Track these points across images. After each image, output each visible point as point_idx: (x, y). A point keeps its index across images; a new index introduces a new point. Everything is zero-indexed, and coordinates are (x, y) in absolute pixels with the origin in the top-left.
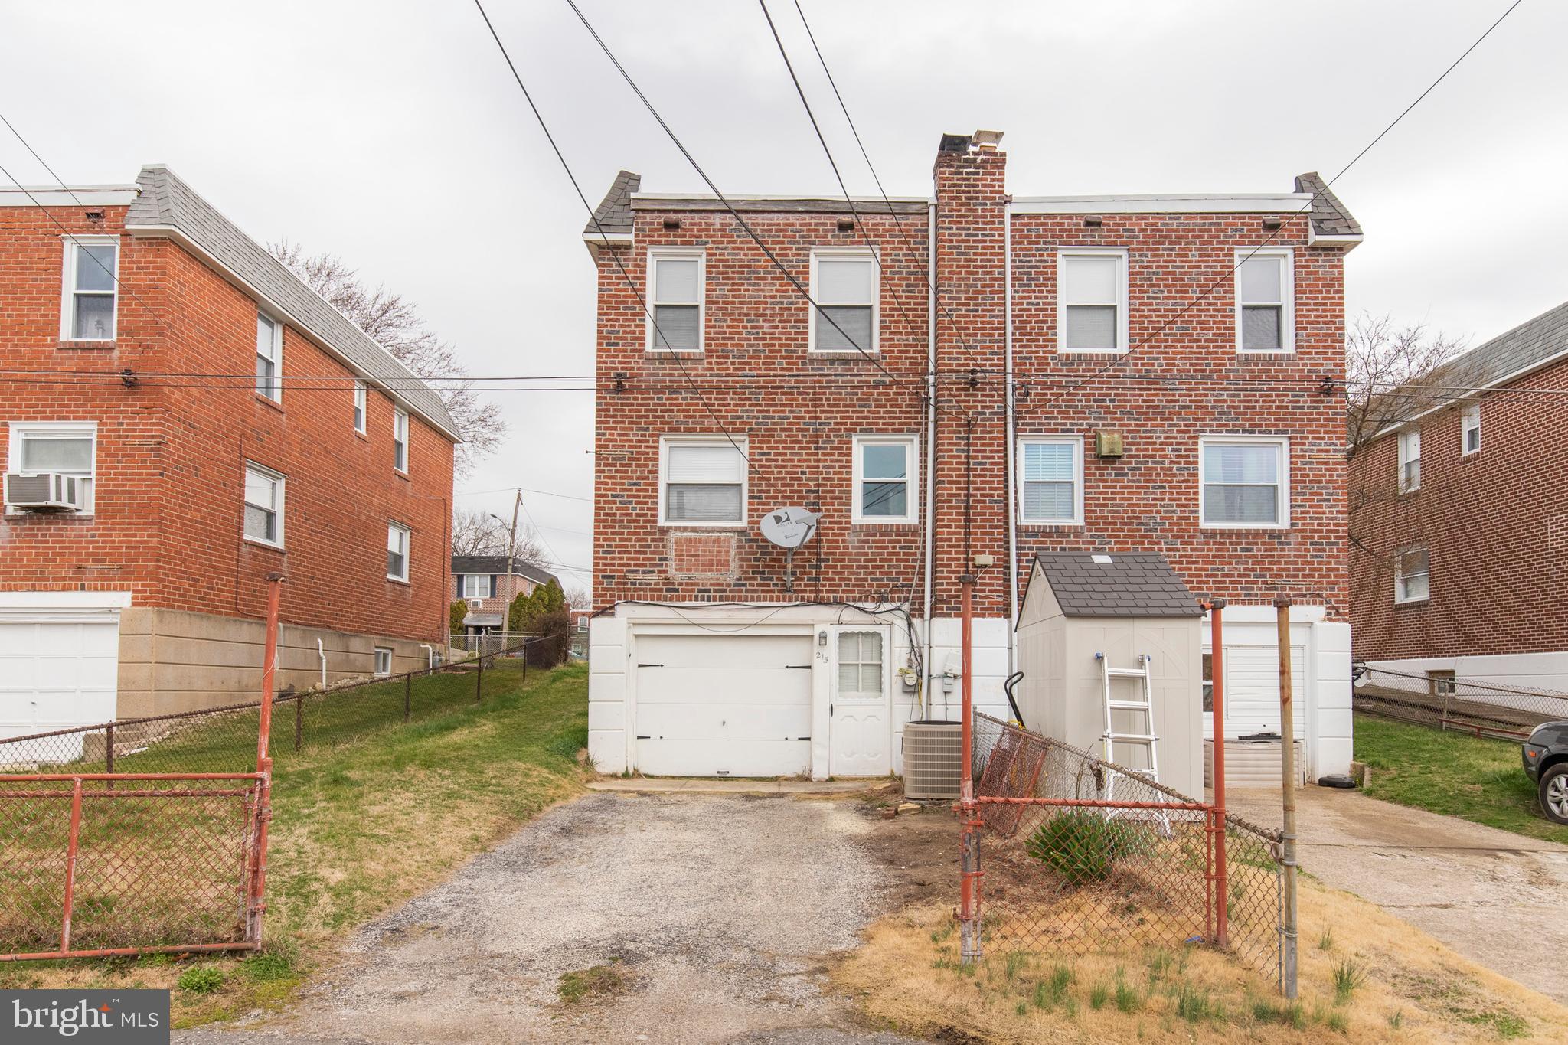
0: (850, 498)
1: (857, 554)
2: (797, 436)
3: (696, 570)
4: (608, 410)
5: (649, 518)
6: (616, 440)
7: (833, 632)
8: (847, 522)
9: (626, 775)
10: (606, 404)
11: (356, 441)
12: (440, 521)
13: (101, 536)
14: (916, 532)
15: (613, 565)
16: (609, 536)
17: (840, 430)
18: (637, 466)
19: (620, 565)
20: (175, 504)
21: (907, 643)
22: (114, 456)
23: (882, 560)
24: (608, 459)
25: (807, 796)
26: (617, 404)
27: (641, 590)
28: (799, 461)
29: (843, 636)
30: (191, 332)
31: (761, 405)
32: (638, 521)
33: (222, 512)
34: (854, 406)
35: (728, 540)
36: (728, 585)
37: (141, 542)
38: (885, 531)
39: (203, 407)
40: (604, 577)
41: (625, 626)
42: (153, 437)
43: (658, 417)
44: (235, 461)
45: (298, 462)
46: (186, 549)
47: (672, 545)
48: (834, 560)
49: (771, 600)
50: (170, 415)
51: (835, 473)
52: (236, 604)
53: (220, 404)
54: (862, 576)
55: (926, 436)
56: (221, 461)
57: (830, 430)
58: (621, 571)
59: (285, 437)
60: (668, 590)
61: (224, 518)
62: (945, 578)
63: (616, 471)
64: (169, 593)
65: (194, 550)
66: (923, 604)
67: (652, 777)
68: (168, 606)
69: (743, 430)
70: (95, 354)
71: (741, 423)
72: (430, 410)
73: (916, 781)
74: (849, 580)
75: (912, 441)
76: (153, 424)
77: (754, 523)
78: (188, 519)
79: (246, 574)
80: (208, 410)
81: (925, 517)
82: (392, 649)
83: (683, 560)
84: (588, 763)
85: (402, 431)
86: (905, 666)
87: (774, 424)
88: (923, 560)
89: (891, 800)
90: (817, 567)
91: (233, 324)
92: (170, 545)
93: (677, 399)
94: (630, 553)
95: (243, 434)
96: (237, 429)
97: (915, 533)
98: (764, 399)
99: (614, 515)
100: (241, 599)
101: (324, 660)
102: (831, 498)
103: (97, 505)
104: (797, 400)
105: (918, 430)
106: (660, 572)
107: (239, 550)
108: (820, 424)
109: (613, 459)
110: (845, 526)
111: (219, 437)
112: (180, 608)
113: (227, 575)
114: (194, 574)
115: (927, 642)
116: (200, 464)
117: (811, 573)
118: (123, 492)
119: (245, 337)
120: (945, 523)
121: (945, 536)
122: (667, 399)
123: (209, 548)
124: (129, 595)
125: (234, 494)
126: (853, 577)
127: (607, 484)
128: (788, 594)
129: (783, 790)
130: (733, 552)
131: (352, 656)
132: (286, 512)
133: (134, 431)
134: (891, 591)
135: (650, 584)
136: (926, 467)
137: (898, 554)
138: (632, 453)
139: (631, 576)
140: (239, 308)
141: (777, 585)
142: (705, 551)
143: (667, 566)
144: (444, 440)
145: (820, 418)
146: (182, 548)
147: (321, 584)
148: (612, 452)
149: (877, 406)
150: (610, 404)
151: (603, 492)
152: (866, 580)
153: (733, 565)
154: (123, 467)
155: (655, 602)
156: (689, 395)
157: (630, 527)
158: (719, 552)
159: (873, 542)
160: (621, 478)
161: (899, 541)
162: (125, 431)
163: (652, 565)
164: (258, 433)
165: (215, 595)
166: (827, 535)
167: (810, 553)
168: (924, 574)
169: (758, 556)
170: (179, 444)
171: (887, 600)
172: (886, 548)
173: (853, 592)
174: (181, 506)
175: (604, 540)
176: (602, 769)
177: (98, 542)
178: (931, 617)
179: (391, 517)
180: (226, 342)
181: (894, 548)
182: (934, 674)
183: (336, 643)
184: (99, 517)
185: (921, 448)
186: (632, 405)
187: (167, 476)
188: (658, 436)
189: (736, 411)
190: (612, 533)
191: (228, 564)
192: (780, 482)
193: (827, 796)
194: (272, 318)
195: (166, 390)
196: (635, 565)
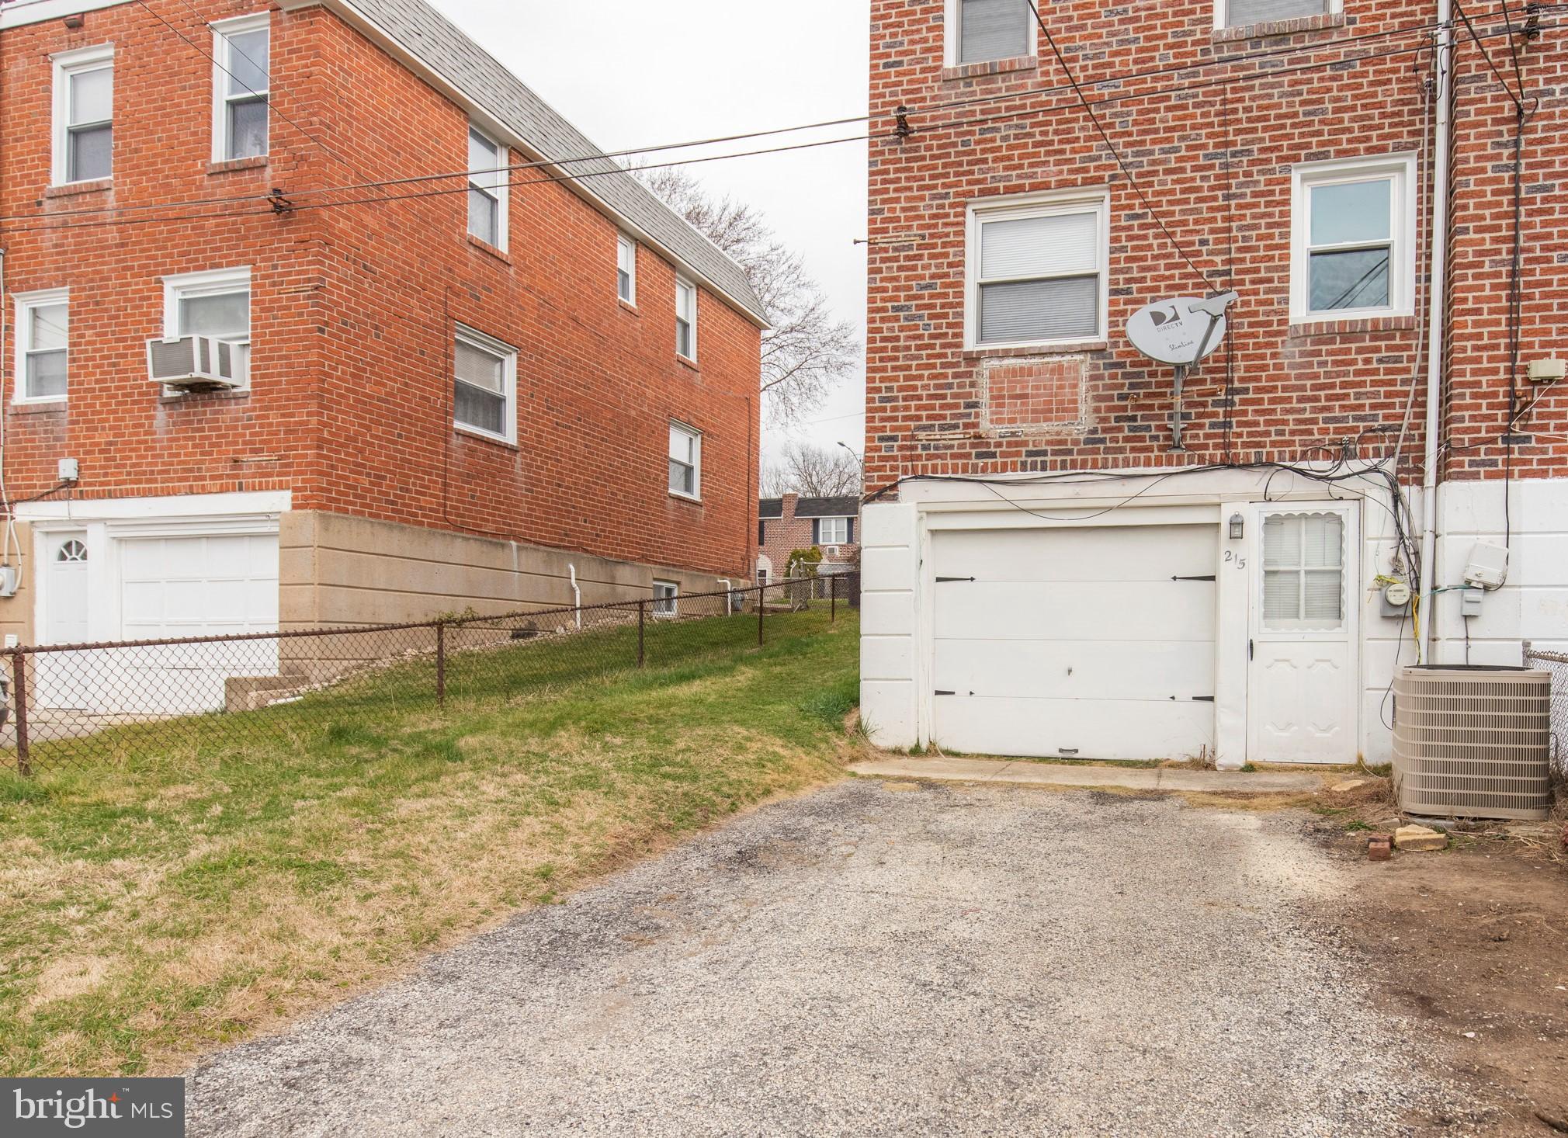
0: (1285, 279)
1: (1299, 377)
2: (1193, 179)
3: (1024, 421)
4: (886, 172)
5: (950, 340)
6: (898, 219)
7: (1254, 517)
8: (1281, 322)
9: (916, 752)
10: (884, 162)
11: (620, 313)
12: (743, 425)
13: (258, 417)
14: (1406, 329)
15: (895, 419)
16: (890, 374)
17: (1268, 161)
18: (932, 257)
19: (905, 418)
20: (344, 372)
21: (1390, 530)
22: (270, 310)
23: (1344, 385)
24: (886, 250)
25: (1206, 799)
26: (899, 160)
27: (938, 456)
28: (1196, 222)
29: (1272, 522)
30: (363, 140)
31: (1130, 134)
32: (932, 346)
33: (418, 389)
34: (1295, 115)
35: (1074, 368)
36: (1076, 442)
37: (301, 423)
38: (1349, 333)
39: (383, 244)
40: (881, 439)
41: (914, 515)
42: (309, 280)
43: (964, 174)
44: (438, 323)
45: (534, 332)
46: (364, 435)
47: (985, 382)
48: (1257, 390)
49: (1147, 464)
50: (332, 250)
51: (1260, 238)
52: (445, 512)
53: (412, 244)
54: (1307, 415)
55: (1431, 154)
56: (417, 322)
57: (1252, 163)
58: (907, 428)
59: (513, 297)
60: (979, 456)
61: (422, 398)
62: (1467, 407)
63: (900, 269)
64: (338, 492)
65: (377, 437)
66: (1422, 459)
67: (957, 755)
68: (338, 509)
69: (1099, 180)
70: (247, 176)
71: (1097, 168)
72: (724, 283)
73: (1426, 782)
74: (1285, 422)
75: (1402, 169)
76: (310, 263)
77: (1117, 334)
78: (366, 395)
79: (460, 474)
80: (393, 249)
81: (1428, 301)
82: (678, 583)
83: (1002, 405)
84: (860, 730)
85: (685, 305)
86: (1386, 571)
87: (1153, 163)
88: (1424, 381)
89: (1372, 814)
90: (1226, 403)
91: (430, 137)
92: (339, 428)
93: (993, 140)
94: (920, 398)
95: (450, 287)
96: (440, 279)
97: (1407, 331)
98: (1135, 123)
99: (897, 339)
100: (452, 507)
101: (578, 592)
102: (1253, 282)
103: (253, 377)
104: (1193, 116)
105: (1415, 145)
106: (966, 426)
107: (446, 442)
108: (1234, 154)
109: (895, 249)
110: (1276, 328)
111: (411, 288)
112: (355, 512)
113: (430, 474)
114: (377, 469)
115: (1429, 526)
116: (381, 321)
117: (1215, 415)
118: (280, 358)
119: (450, 158)
120: (1470, 305)
121: (1469, 330)
122: (978, 143)
123: (400, 436)
124: (288, 495)
125: (437, 366)
126: (1290, 417)
127: (885, 290)
128: (1175, 453)
129: (1167, 784)
130: (1083, 386)
131: (620, 589)
132: (519, 397)
133: (289, 274)
134: (1362, 440)
135: (951, 447)
136: (1430, 211)
137: (1376, 372)
138: (923, 237)
139: (922, 435)
140: (439, 117)
141: (1156, 438)
142: (1037, 388)
143: (977, 415)
144: (747, 324)
145: (1234, 143)
146: (356, 433)
147: (573, 495)
148: (894, 237)
149: (1336, 111)
150: (890, 162)
151: (879, 304)
152: (1314, 421)
153: (1083, 408)
154: (280, 325)
155: (959, 476)
156: (1012, 132)
157: (919, 357)
158: (1061, 387)
159: (1329, 353)
160: (907, 278)
161: (1377, 350)
162: (281, 275)
163: (954, 416)
164: (472, 288)
165: (411, 498)
166: (1245, 346)
167: (1214, 381)
168: (1424, 404)
169: (1126, 390)
170: (348, 291)
171: (1354, 457)
172: (1353, 362)
173: (1291, 443)
174: (353, 375)
175: (882, 380)
176: (882, 739)
177: (254, 426)
178: (1438, 482)
179: (672, 417)
180: (420, 160)
181: (1367, 361)
182: (1442, 583)
183: (593, 570)
184: (255, 393)
185: (1420, 178)
186: (923, 158)
187: (331, 334)
188: (965, 205)
189: (1089, 149)
190: (894, 369)
191: (431, 460)
192: (1162, 262)
193: (1245, 799)
194: (492, 138)
195: (325, 214)
196: (929, 417)
